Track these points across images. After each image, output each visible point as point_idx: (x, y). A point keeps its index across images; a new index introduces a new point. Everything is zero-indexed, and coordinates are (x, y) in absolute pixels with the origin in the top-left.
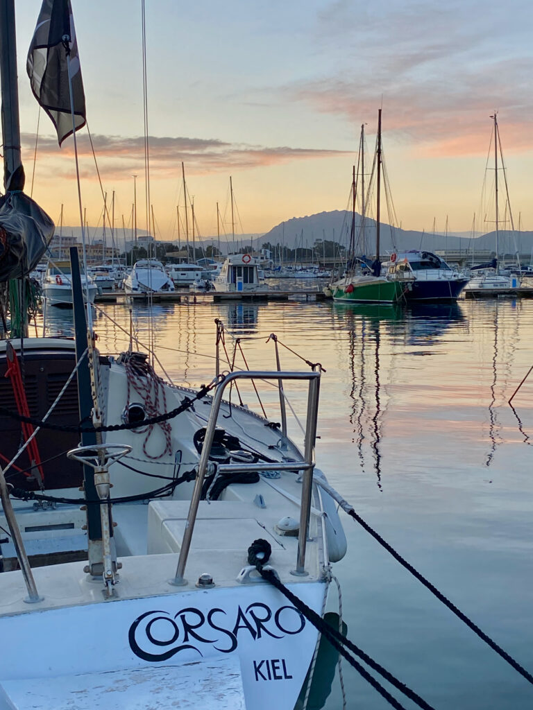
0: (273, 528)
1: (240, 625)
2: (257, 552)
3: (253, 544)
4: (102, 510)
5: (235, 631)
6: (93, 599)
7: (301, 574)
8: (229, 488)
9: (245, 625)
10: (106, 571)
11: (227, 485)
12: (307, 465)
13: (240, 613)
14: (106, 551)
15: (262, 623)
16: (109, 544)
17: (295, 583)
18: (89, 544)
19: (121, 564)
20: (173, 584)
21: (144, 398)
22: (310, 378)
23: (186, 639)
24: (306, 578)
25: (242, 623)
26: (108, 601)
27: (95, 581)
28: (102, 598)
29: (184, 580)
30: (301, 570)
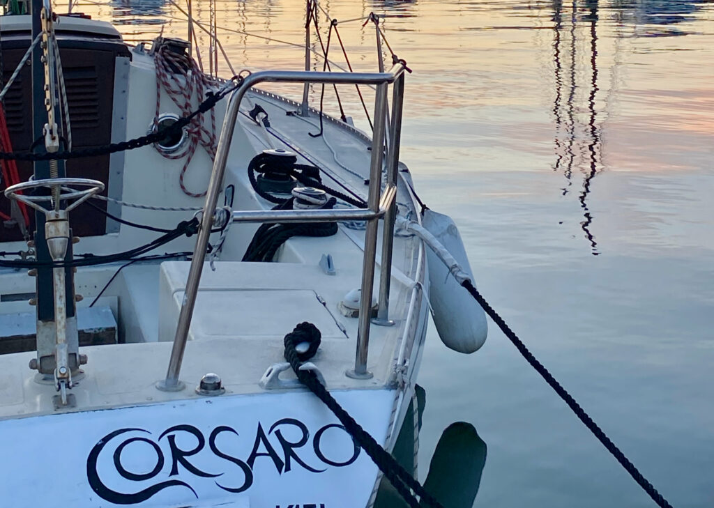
0: (338, 305)
1: (258, 452)
2: (296, 343)
3: (295, 330)
4: (56, 277)
5: (251, 461)
6: (38, 409)
7: (362, 377)
8: (289, 243)
9: (267, 452)
10: (58, 368)
11: (287, 238)
12: (372, 213)
13: (260, 433)
14: (59, 338)
15: (293, 449)
16: (65, 327)
17: (349, 389)
18: (38, 326)
19: (85, 357)
20: (161, 389)
21: (180, 107)
22: (379, 82)
23: (174, 472)
24: (369, 383)
25: (262, 448)
26: (59, 411)
27: (45, 382)
28: (50, 406)
29: (180, 383)
30: (361, 369)
